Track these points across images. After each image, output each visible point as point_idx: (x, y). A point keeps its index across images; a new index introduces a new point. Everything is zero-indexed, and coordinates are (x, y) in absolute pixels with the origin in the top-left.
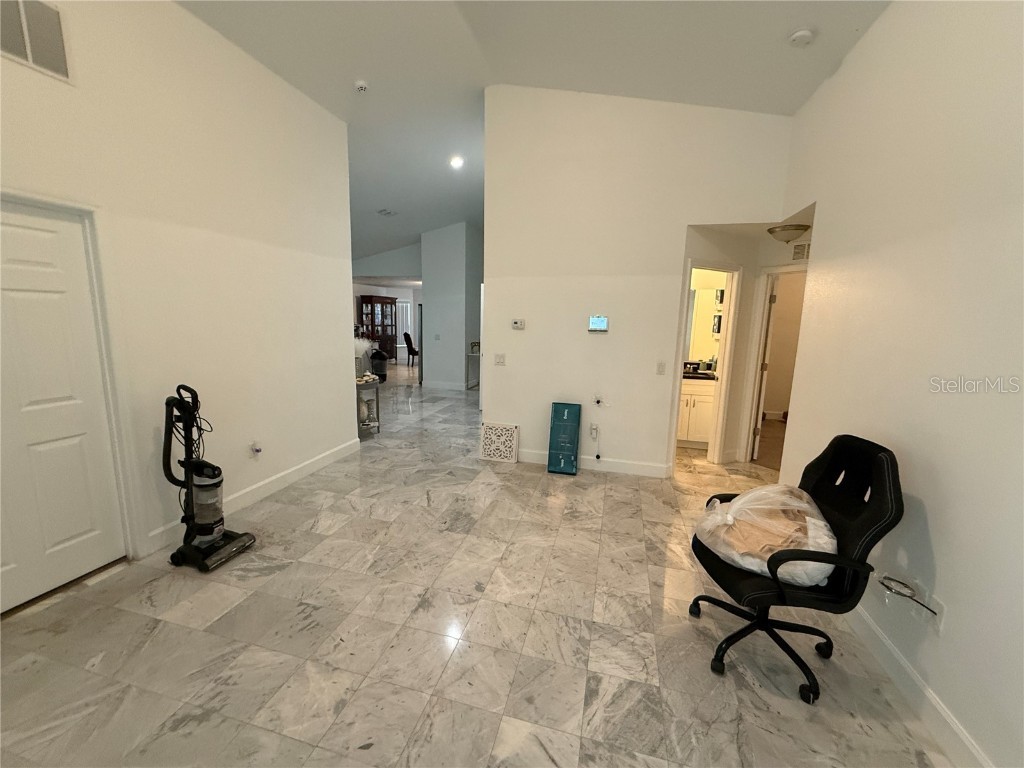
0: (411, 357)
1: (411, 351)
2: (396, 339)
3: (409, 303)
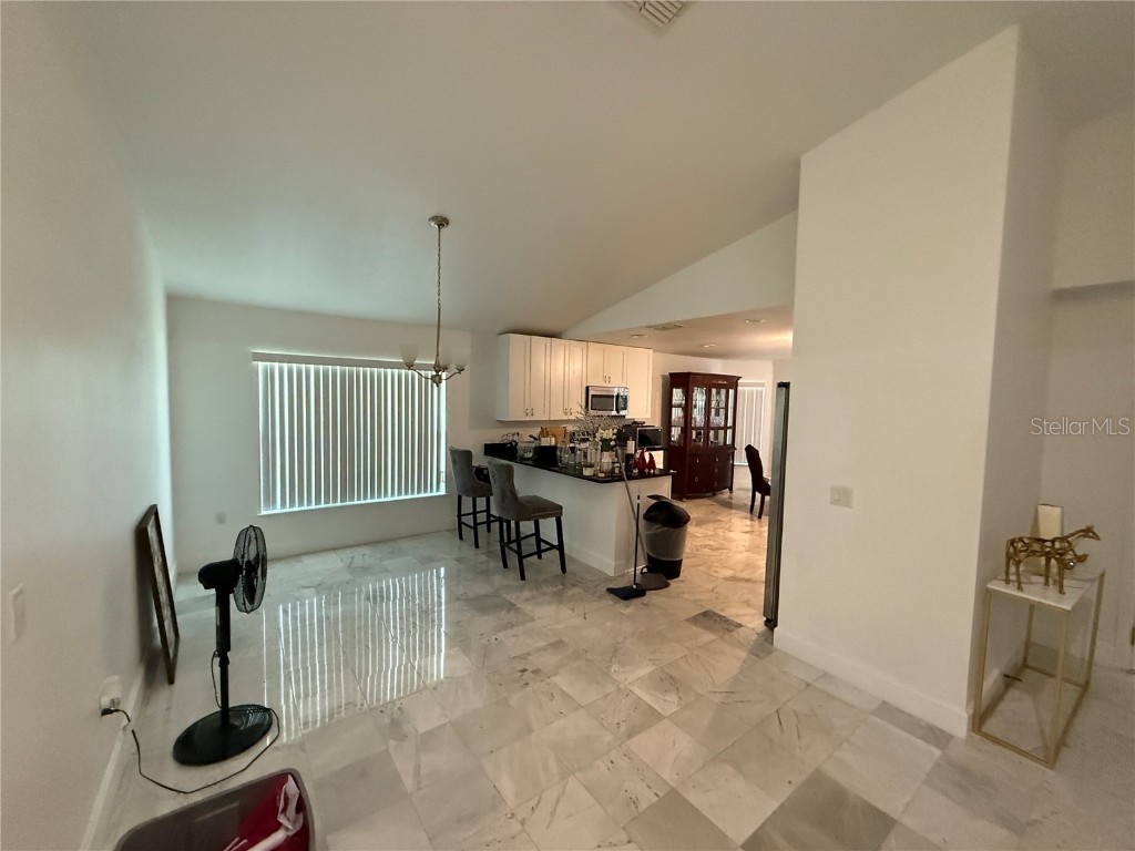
0: (758, 495)
1: (759, 484)
2: (733, 453)
3: (763, 385)
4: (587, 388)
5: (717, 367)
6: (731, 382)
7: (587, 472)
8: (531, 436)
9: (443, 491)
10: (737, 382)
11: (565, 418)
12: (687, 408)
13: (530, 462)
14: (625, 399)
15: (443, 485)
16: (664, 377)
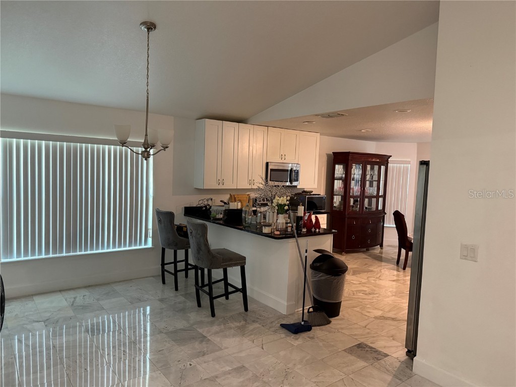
0: (403, 251)
2: (384, 217)
3: (409, 163)
4: (267, 164)
5: (371, 148)
6: (383, 160)
7: (266, 230)
8: (221, 201)
9: (150, 244)
10: (387, 161)
11: (250, 187)
12: (347, 180)
13: (221, 222)
14: (297, 173)
15: (150, 240)
16: (328, 155)
